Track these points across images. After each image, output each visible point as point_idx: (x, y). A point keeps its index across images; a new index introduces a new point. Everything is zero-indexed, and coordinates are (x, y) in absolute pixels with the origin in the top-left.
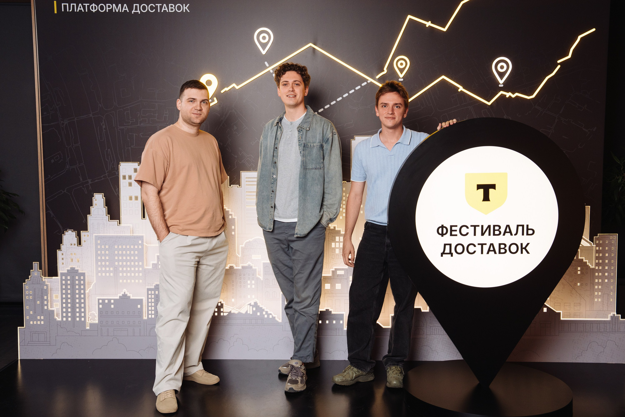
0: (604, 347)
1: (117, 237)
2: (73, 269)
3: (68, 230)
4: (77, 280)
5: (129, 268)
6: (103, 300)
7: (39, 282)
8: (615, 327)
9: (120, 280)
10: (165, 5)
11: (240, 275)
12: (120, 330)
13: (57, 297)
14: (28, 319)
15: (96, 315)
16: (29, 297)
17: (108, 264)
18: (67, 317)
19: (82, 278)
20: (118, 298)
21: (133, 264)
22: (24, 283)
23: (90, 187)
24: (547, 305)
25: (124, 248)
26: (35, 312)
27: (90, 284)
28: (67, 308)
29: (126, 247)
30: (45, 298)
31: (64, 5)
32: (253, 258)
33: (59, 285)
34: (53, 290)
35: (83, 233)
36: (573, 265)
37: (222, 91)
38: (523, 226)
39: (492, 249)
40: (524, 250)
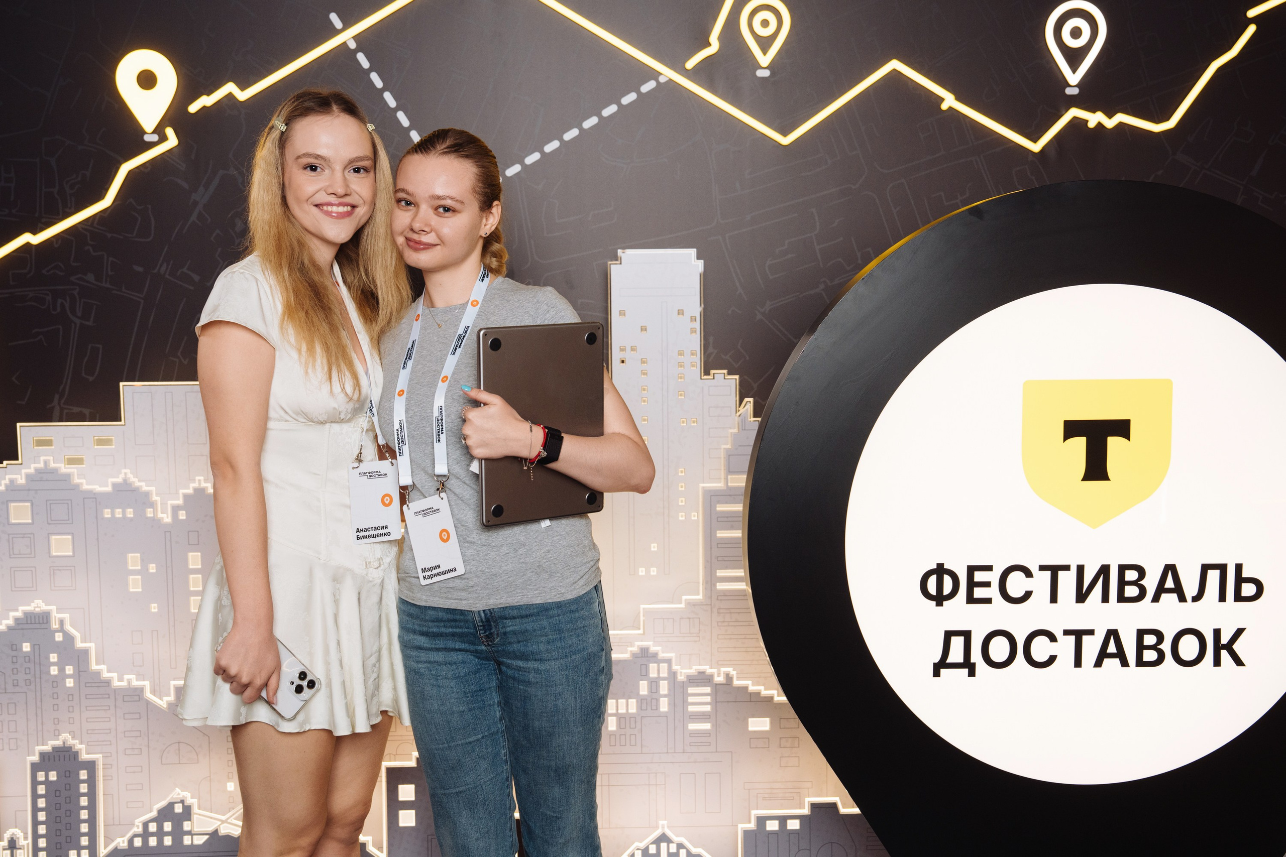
37: (193, 108)
38: (1223, 568)
39: (1112, 648)
40: (1224, 654)
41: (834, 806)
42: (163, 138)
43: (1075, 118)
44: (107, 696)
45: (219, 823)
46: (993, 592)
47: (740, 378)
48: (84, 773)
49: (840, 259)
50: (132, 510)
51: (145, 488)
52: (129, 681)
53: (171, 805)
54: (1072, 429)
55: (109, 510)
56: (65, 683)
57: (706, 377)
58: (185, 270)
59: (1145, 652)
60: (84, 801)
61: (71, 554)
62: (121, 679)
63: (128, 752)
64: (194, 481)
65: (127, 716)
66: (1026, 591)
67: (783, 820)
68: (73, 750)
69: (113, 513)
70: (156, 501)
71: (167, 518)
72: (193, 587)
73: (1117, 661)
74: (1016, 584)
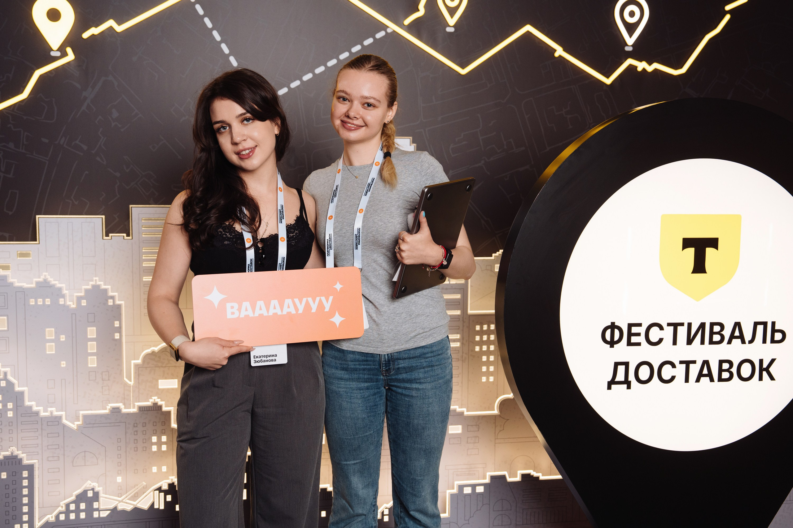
11: (135, 425)
32: (160, 387)
37: (86, 35)
38: (765, 324)
39: (705, 371)
40: (765, 373)
41: (504, 477)
42: (64, 54)
43: (630, 65)
44: (36, 422)
45: (118, 502)
46: (641, 339)
48: (25, 473)
49: (494, 146)
50: (49, 300)
51: (59, 285)
52: (51, 412)
53: (85, 492)
54: (687, 243)
55: (34, 300)
56: (7, 414)
58: (77, 142)
60: (25, 491)
61: (6, 329)
62: (45, 411)
63: (50, 459)
64: (92, 281)
65: (49, 435)
66: (660, 338)
67: (474, 486)
68: (18, 458)
69: (36, 302)
70: (66, 293)
71: (73, 304)
72: (90, 350)
73: (708, 378)
74: (655, 334)
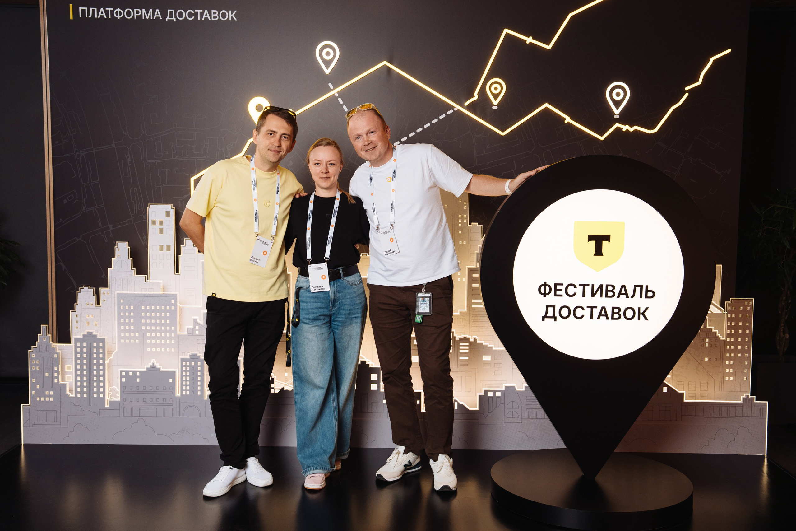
0: (735, 435)
1: (144, 295)
2: (90, 334)
3: (83, 286)
4: (95, 347)
5: (159, 334)
6: (127, 372)
7: (48, 349)
8: (748, 411)
9: (148, 349)
10: (206, 11)
12: (147, 409)
13: (69, 368)
14: (34, 395)
15: (118, 390)
16: (36, 368)
17: (133, 329)
18: (82, 392)
19: (100, 346)
20: (145, 370)
21: (164, 329)
22: (29, 351)
23: (111, 234)
24: (668, 384)
25: (152, 308)
26: (42, 387)
27: (110, 353)
28: (82, 381)
29: (156, 307)
30: (56, 368)
31: (81, 9)
33: (73, 354)
34: (64, 359)
35: (102, 290)
36: (700, 336)
38: (641, 287)
39: (603, 313)
40: (641, 316)
41: (514, 387)
43: (617, 127)
45: (284, 385)
46: (563, 293)
47: (483, 226)
54: (591, 238)
57: (470, 225)
59: (615, 315)
66: (574, 293)
67: (494, 392)
73: (605, 317)
74: (571, 290)
